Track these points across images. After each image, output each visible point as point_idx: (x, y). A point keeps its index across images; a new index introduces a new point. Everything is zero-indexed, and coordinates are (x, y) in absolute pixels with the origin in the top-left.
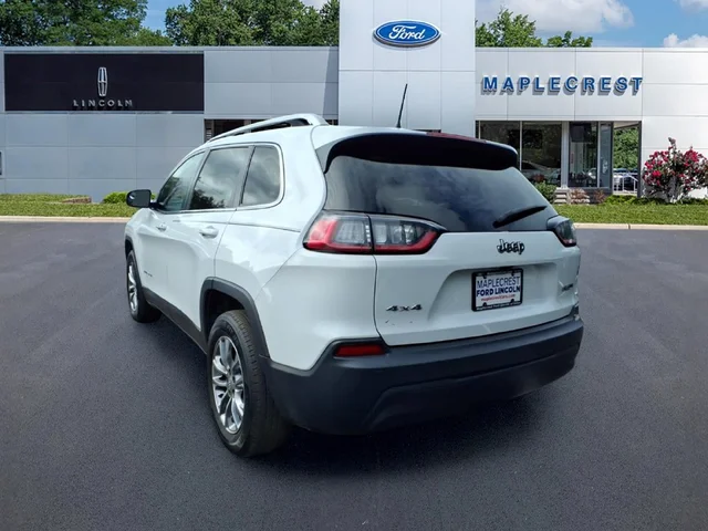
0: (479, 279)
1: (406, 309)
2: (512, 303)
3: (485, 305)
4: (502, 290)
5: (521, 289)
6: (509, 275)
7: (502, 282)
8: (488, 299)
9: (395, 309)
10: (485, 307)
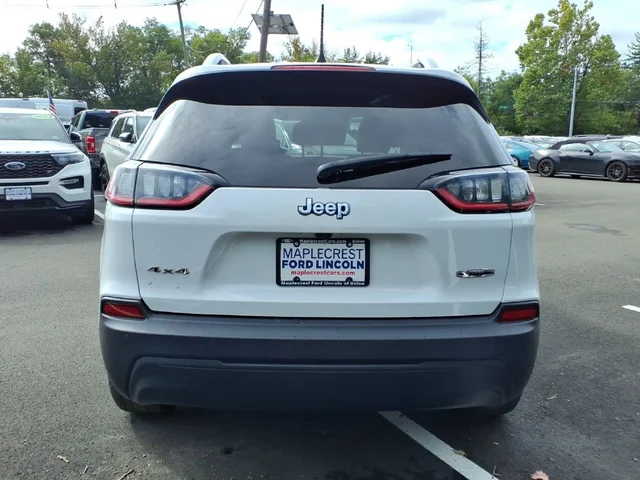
0: (286, 246)
1: (170, 272)
2: (349, 283)
3: (296, 280)
4: (329, 264)
5: (367, 265)
6: (342, 246)
7: (329, 254)
8: (302, 273)
9: (156, 270)
10: (297, 282)
